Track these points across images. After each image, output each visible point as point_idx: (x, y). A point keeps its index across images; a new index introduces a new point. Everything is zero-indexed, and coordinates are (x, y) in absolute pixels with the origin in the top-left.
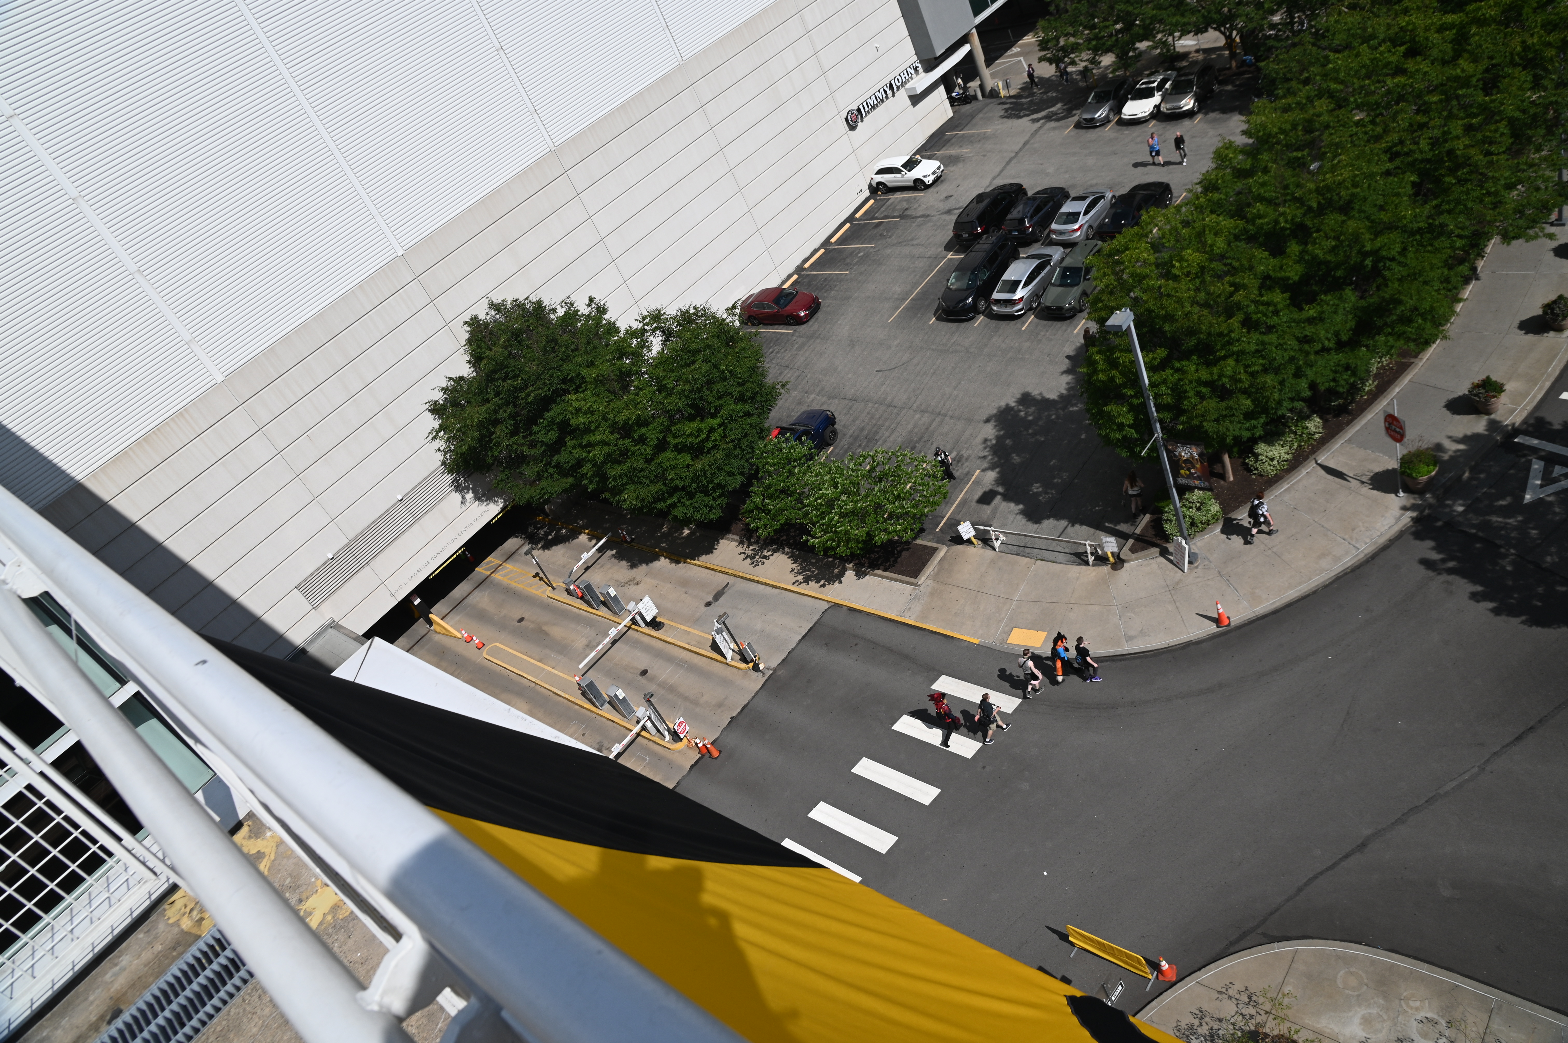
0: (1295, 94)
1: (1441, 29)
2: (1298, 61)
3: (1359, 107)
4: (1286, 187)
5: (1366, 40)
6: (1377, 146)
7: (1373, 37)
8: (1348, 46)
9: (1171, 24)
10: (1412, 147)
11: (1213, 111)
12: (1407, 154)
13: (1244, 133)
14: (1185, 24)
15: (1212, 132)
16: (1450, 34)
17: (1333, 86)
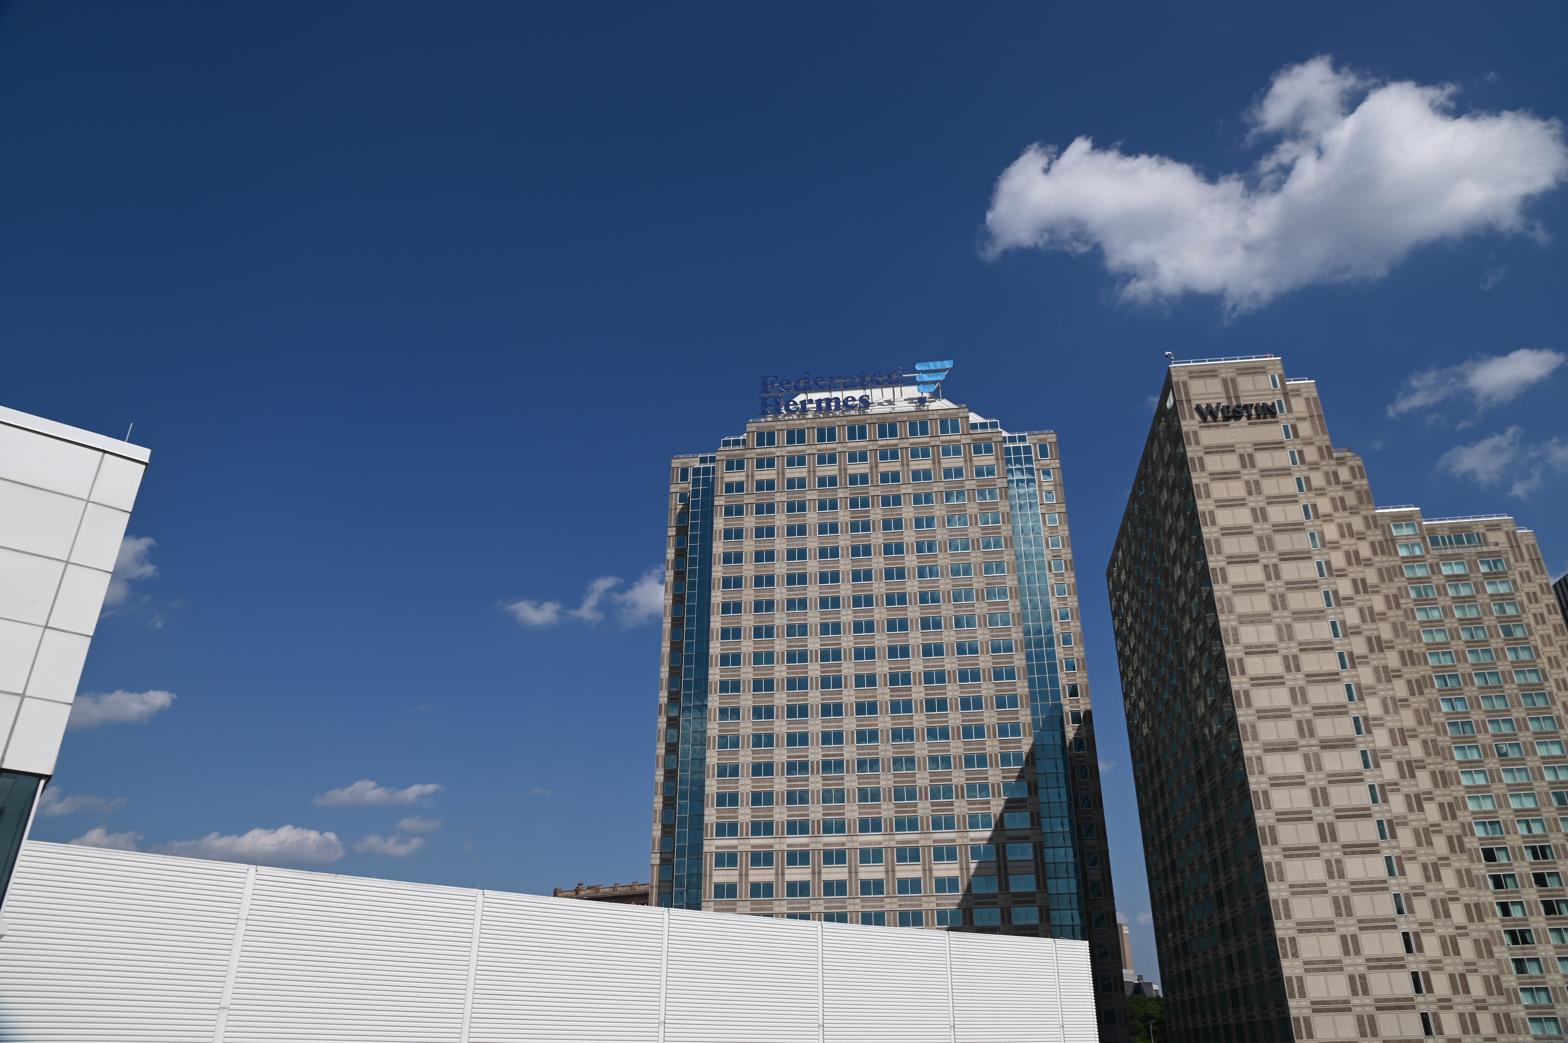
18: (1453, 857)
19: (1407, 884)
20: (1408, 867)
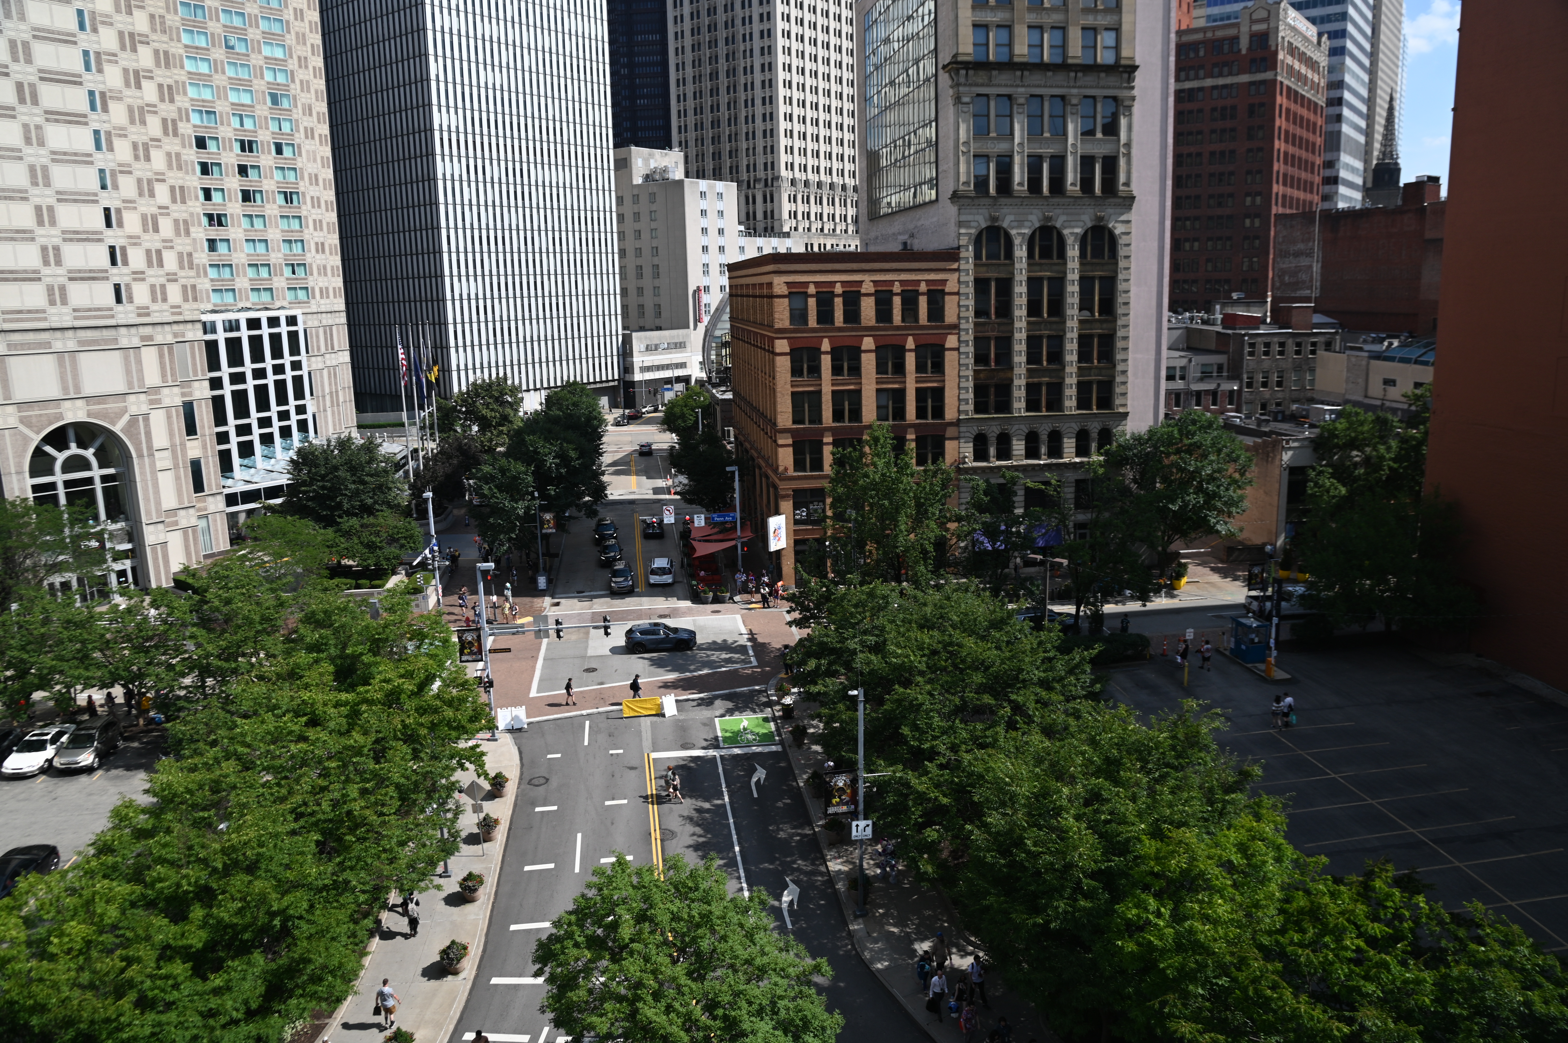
0: (202, 755)
1: (337, 705)
2: (206, 724)
3: (267, 769)
4: (190, 848)
5: (272, 708)
6: (283, 806)
7: (276, 707)
8: (256, 713)
9: (72, 676)
10: (316, 808)
11: (116, 768)
12: (312, 814)
13: (146, 792)
14: (88, 678)
15: (113, 790)
16: (344, 710)
17: (240, 749)
18: (165, 140)
19: (114, 161)
20: (117, 143)
